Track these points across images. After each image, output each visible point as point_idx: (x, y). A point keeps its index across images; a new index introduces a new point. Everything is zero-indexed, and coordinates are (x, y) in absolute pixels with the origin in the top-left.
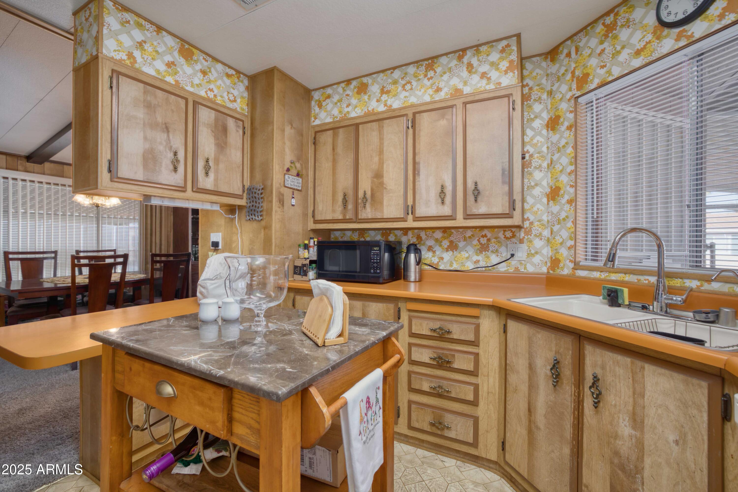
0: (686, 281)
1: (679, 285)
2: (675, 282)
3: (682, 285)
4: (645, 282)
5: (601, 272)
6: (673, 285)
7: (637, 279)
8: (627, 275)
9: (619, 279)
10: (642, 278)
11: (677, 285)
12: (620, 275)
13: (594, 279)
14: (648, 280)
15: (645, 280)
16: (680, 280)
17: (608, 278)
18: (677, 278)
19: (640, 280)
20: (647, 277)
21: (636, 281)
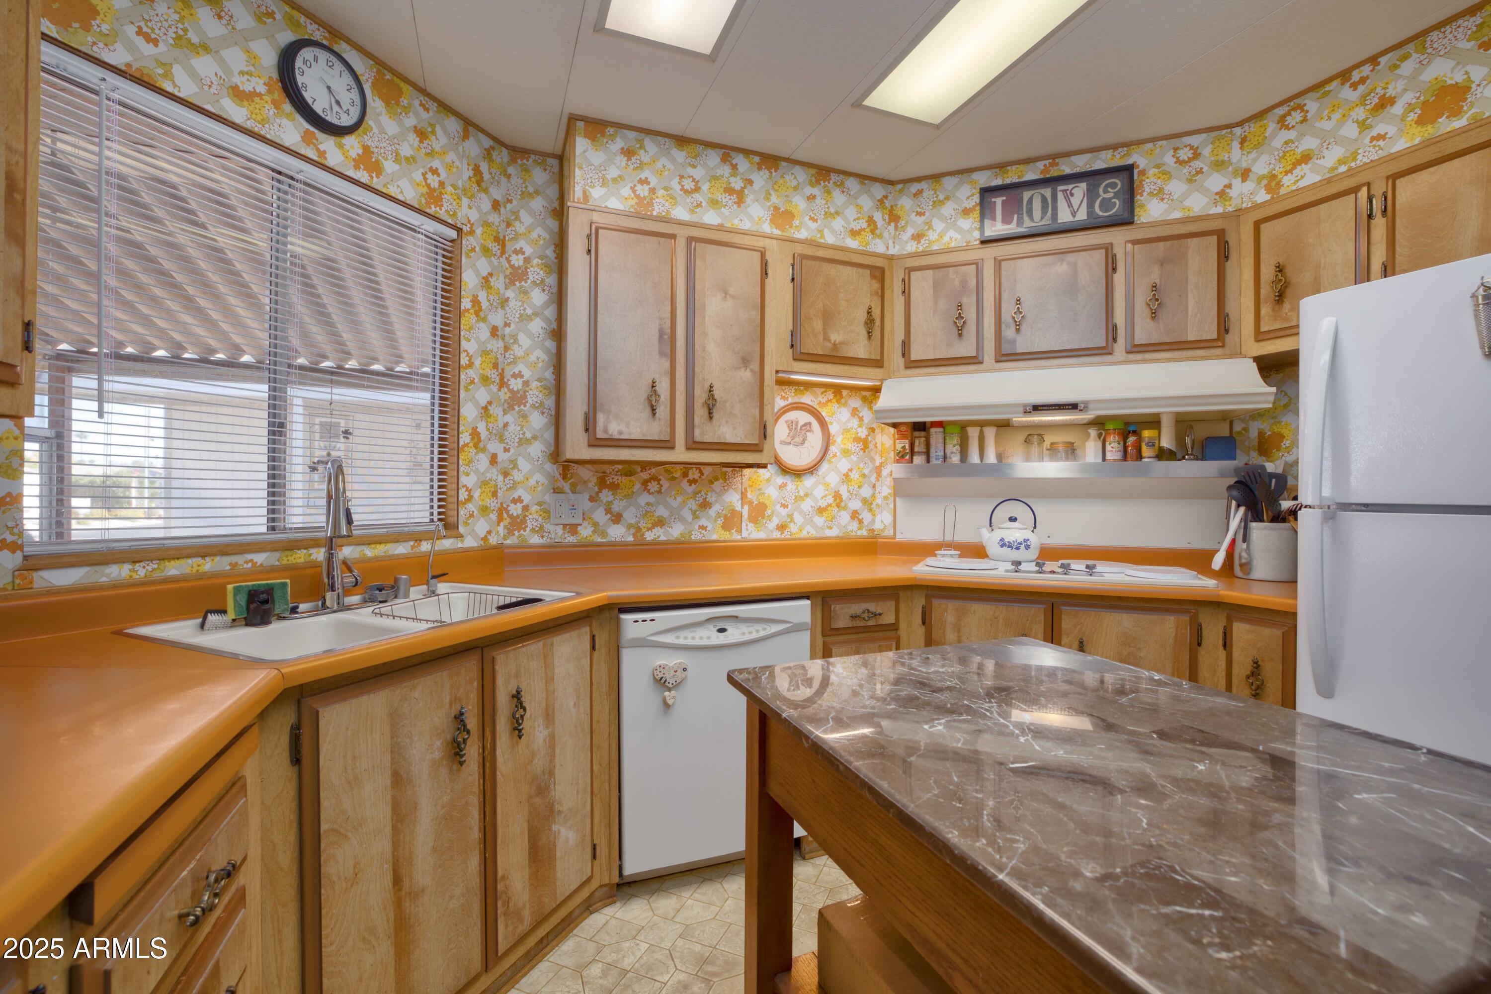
0: (312, 551)
1: (302, 560)
2: (297, 556)
3: (307, 560)
4: (245, 566)
5: (135, 562)
6: (294, 561)
7: (230, 564)
8: (207, 559)
9: (187, 570)
10: (239, 559)
11: (299, 561)
12: (189, 561)
13: (115, 585)
14: (251, 561)
15: (246, 562)
16: (305, 551)
17: (158, 575)
18: (299, 549)
19: (236, 564)
20: (249, 557)
21: (228, 568)
